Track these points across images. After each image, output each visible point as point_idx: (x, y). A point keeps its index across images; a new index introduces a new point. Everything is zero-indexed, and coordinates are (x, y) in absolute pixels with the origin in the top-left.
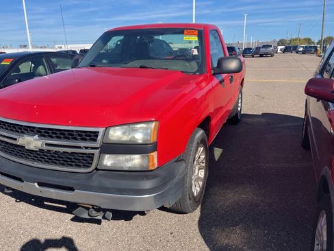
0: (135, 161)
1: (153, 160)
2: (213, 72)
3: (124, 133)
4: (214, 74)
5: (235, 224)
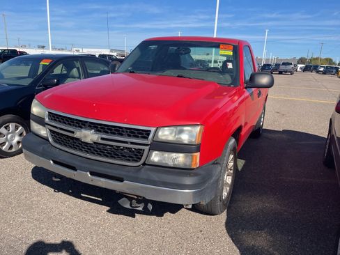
0: (180, 159)
1: (196, 159)
2: (245, 85)
3: (171, 134)
4: (246, 88)
5: (260, 228)
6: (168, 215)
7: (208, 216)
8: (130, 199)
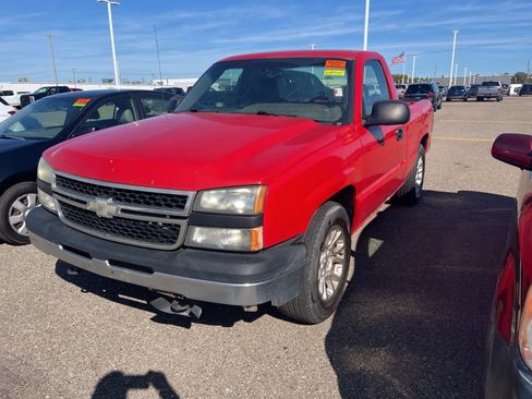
0: (233, 238)
1: (257, 237)
2: (364, 122)
3: (221, 201)
4: (367, 126)
5: (379, 344)
6: (241, 325)
7: (302, 326)
8: (170, 300)
